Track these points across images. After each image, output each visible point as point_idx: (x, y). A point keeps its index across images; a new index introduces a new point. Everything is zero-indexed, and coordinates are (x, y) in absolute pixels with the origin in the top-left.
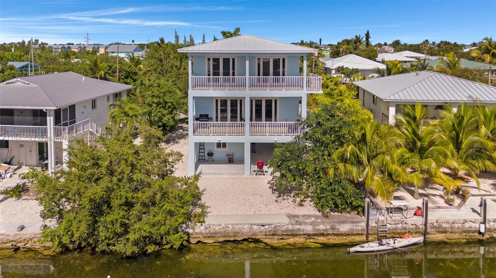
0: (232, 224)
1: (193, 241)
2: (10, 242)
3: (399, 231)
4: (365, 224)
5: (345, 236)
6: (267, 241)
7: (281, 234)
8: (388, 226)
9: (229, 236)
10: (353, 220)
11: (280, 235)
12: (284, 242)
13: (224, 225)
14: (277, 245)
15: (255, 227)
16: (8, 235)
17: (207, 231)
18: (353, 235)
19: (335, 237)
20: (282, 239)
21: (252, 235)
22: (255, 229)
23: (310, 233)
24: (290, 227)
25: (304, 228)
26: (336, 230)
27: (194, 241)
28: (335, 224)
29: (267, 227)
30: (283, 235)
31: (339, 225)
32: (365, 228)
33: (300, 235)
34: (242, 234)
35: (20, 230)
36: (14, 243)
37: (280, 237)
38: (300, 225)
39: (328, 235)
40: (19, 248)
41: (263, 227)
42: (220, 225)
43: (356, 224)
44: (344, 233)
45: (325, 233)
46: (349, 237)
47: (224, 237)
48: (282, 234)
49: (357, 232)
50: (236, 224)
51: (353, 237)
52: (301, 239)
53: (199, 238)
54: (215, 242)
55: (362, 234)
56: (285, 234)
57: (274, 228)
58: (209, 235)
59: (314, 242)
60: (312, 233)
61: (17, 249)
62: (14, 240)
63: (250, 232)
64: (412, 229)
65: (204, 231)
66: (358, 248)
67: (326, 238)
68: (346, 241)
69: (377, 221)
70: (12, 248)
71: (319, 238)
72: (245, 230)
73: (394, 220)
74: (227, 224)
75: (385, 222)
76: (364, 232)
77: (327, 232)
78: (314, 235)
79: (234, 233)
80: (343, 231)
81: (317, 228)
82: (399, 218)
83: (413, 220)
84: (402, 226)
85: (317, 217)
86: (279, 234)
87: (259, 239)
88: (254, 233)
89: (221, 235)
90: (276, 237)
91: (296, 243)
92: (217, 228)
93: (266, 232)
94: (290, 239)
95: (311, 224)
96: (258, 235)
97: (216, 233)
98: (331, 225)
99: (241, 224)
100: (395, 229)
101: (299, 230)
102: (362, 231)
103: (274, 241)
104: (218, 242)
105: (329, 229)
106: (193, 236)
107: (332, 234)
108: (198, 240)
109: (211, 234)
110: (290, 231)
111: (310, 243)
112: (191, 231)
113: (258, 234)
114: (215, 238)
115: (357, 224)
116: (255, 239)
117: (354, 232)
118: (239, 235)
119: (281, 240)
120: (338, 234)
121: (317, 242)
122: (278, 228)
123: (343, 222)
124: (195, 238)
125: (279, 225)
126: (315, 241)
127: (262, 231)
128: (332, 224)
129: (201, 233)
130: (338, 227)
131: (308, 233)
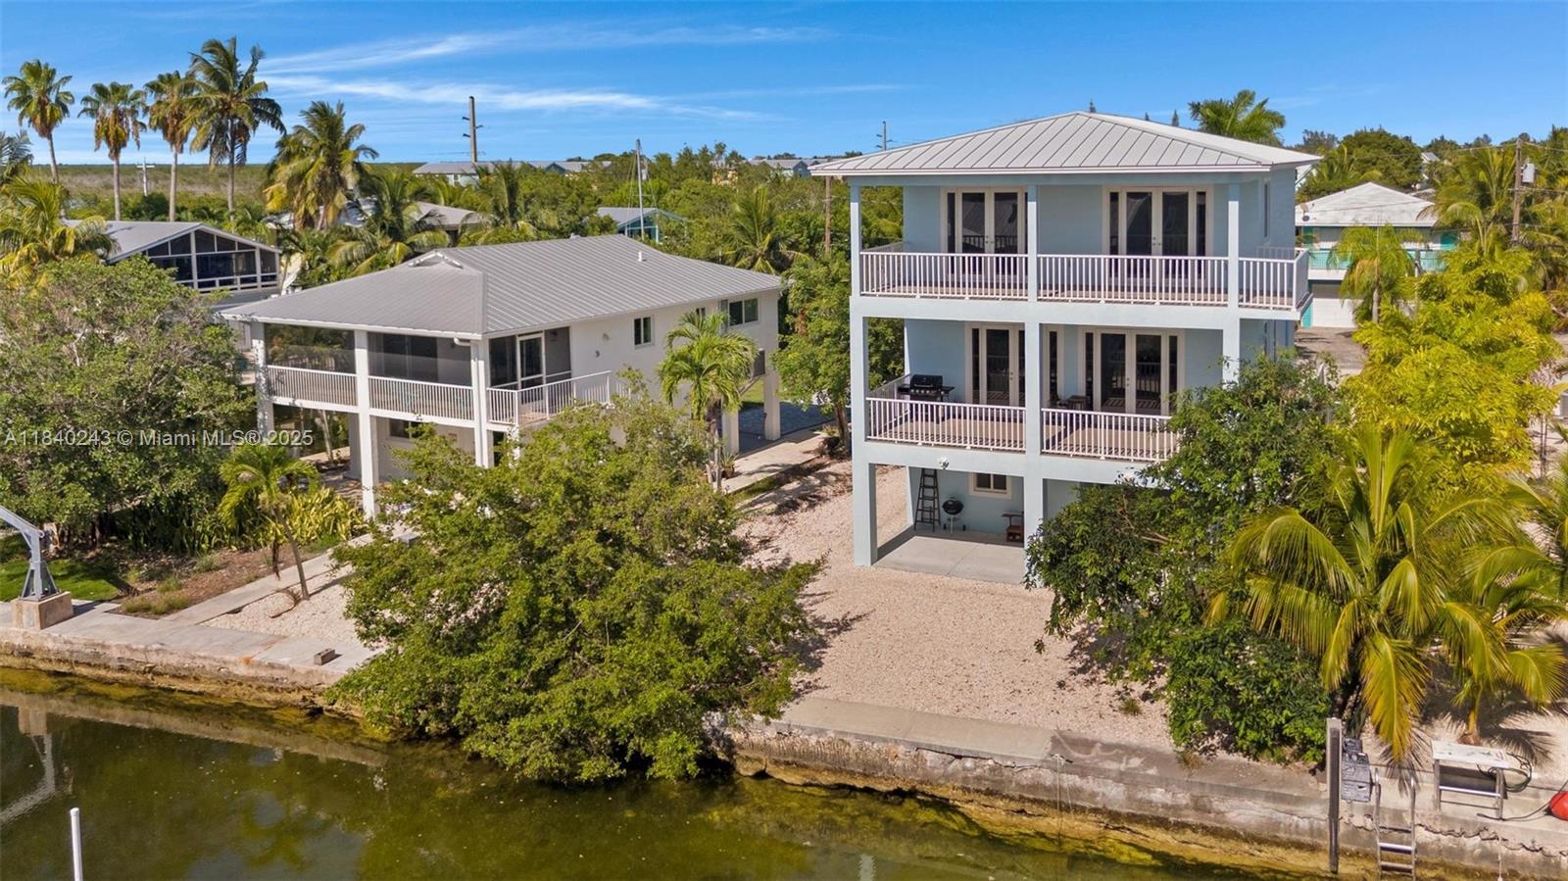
0: (857, 736)
2: (299, 690)
3: (1468, 863)
4: (1323, 812)
5: (1246, 841)
6: (970, 809)
7: (1016, 794)
8: (1422, 835)
9: (848, 772)
10: (1276, 790)
11: (1012, 799)
12: (1028, 825)
13: (833, 735)
14: (1001, 830)
15: (930, 757)
16: (294, 671)
17: (784, 743)
18: (1278, 845)
19: (1210, 841)
20: (1022, 812)
21: (922, 783)
22: (928, 764)
23: (1116, 808)
24: (1047, 777)
25: (1097, 789)
26: (1212, 815)
27: (746, 769)
28: (1207, 791)
29: (969, 763)
30: (1022, 799)
31: (1223, 800)
32: (1324, 825)
33: (1083, 810)
34: (888, 772)
35: (320, 661)
36: (307, 694)
37: (1014, 806)
38: (1083, 775)
39: (1182, 826)
40: (320, 710)
41: (957, 762)
42: (821, 732)
43: (1288, 807)
44: (1244, 830)
45: (1172, 819)
46: (1263, 848)
47: (834, 771)
48: (1021, 797)
49: (1295, 837)
50: (872, 739)
51: (1280, 852)
52: (1085, 825)
53: (759, 760)
54: (811, 785)
55: (1313, 849)
56: (1031, 797)
57: (992, 770)
58: (790, 759)
59: (1130, 844)
60: (1125, 811)
61: (316, 713)
62: (308, 686)
63: (914, 770)
64: (1524, 864)
65: (774, 743)
67: (1177, 836)
68: (1248, 861)
69: (1372, 808)
70: (305, 708)
71: (1151, 832)
72: (899, 763)
73: (1445, 818)
74: (842, 733)
75: (1408, 820)
76: (1321, 842)
77: (1180, 816)
78: (1133, 818)
79: (866, 764)
80: (1239, 824)
81: (1140, 795)
82: (1469, 813)
83: (1529, 830)
84: (1484, 847)
85: (1155, 761)
86: (1011, 793)
87: (948, 800)
88: (925, 775)
89: (824, 764)
90: (1000, 803)
91: (1065, 837)
92: (813, 740)
93: (965, 779)
94: (1048, 819)
95: (1120, 777)
96: (941, 785)
97: (811, 755)
98: (1195, 794)
99: (885, 740)
100: (1450, 851)
101: (1077, 791)
102: (1312, 835)
103: (994, 816)
104: (817, 785)
105: (1187, 807)
106: (742, 753)
107: (1197, 827)
108: (761, 767)
109: (795, 756)
110: (1048, 790)
111: (1118, 845)
112: (737, 737)
113: (942, 781)
114: (807, 772)
115: (1293, 808)
116: (932, 796)
117: (1282, 835)
118: (880, 774)
119: (1019, 816)
120: (1221, 829)
121: (1143, 844)
122: (1006, 772)
123: (1239, 792)
124: (748, 759)
125: (1009, 763)
126: (1137, 839)
127: (953, 774)
128: (1197, 792)
129: (765, 748)
130: (1218, 804)
131: (1110, 808)
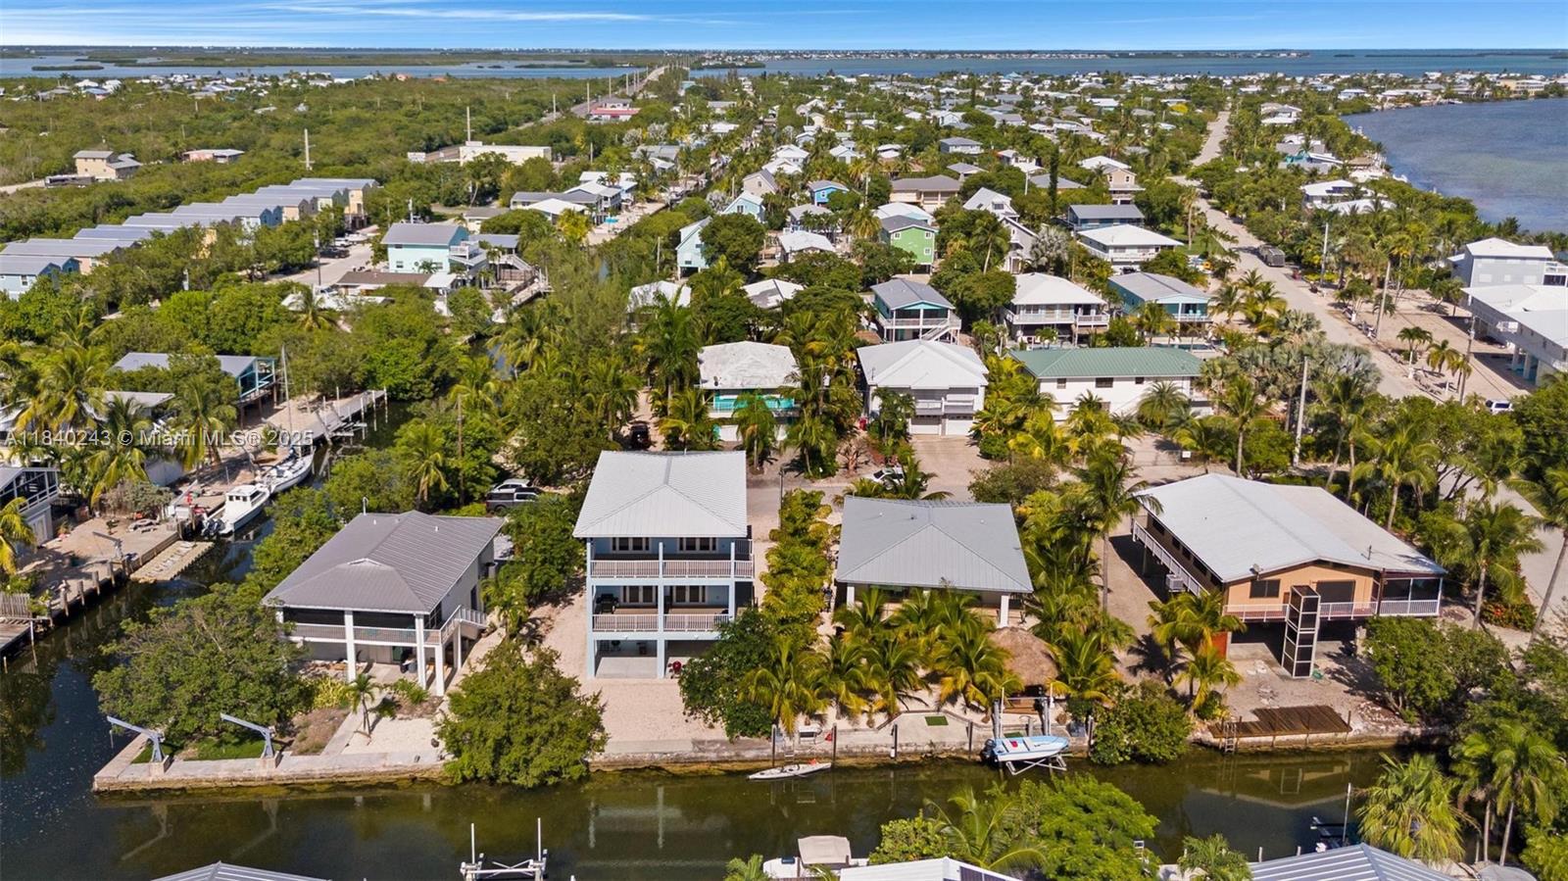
0: (632, 753)
1: (592, 770)
2: (408, 772)
3: (805, 757)
4: (771, 749)
6: (669, 768)
7: (683, 761)
8: (796, 751)
9: (629, 765)
10: (759, 745)
11: (682, 763)
12: (686, 769)
13: (624, 754)
14: (680, 772)
15: (656, 755)
16: (406, 766)
17: (605, 759)
19: (738, 764)
20: (685, 766)
21: (653, 763)
22: (656, 758)
23: (714, 759)
24: (692, 754)
25: (707, 755)
26: (740, 756)
28: (740, 751)
29: (668, 755)
32: (770, 753)
33: (704, 762)
34: (643, 762)
35: (416, 761)
36: (411, 773)
37: (683, 765)
38: (703, 751)
39: (732, 761)
40: (416, 778)
41: (664, 755)
42: (619, 754)
43: (761, 750)
45: (730, 760)
46: (752, 763)
47: (624, 765)
48: (685, 762)
49: (761, 758)
51: (756, 763)
52: (704, 766)
53: (598, 766)
54: (616, 771)
55: (765, 761)
56: (688, 761)
57: (676, 756)
58: (608, 764)
59: (717, 769)
60: (716, 760)
62: (411, 770)
64: (819, 754)
65: (602, 760)
66: (757, 776)
67: (731, 764)
69: (783, 746)
70: (410, 779)
71: (723, 765)
72: (646, 759)
73: (804, 745)
75: (794, 748)
76: (768, 758)
77: (732, 758)
78: (718, 761)
79: (635, 761)
80: (748, 758)
81: (720, 754)
82: (809, 743)
83: (821, 745)
84: (810, 751)
85: (723, 743)
87: (661, 767)
89: (620, 764)
90: (678, 765)
91: (699, 771)
92: (617, 757)
93: (668, 760)
94: (693, 767)
95: (715, 751)
96: (659, 763)
97: (615, 761)
98: (736, 752)
99: (642, 753)
100: (802, 754)
101: (701, 757)
102: (766, 757)
103: (676, 769)
104: (618, 771)
105: (732, 755)
106: (592, 766)
107: (736, 760)
108: (598, 768)
109: (610, 762)
110: (693, 758)
111: (713, 770)
112: (590, 760)
114: (615, 767)
115: (763, 750)
116: (657, 766)
117: (758, 758)
120: (742, 760)
121: (721, 768)
122: (680, 755)
123: (749, 749)
124: (594, 767)
125: (682, 753)
126: (719, 767)
127: (664, 759)
130: (743, 753)
131: (712, 760)
